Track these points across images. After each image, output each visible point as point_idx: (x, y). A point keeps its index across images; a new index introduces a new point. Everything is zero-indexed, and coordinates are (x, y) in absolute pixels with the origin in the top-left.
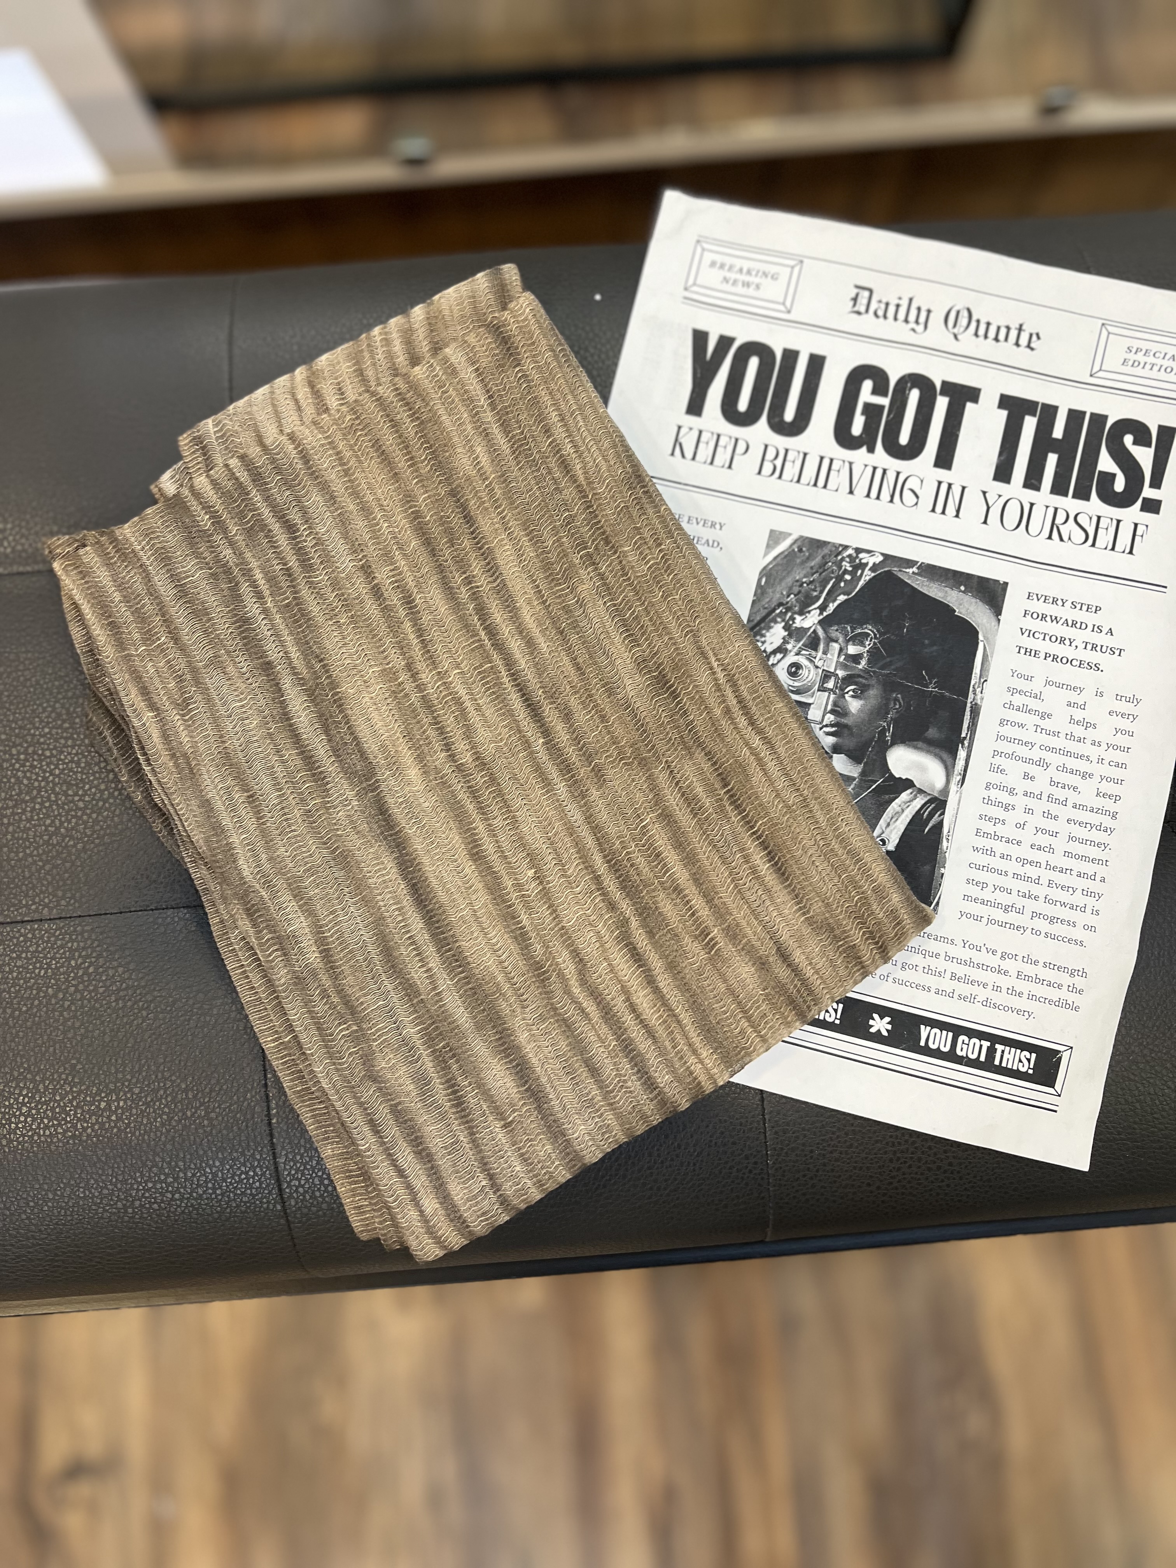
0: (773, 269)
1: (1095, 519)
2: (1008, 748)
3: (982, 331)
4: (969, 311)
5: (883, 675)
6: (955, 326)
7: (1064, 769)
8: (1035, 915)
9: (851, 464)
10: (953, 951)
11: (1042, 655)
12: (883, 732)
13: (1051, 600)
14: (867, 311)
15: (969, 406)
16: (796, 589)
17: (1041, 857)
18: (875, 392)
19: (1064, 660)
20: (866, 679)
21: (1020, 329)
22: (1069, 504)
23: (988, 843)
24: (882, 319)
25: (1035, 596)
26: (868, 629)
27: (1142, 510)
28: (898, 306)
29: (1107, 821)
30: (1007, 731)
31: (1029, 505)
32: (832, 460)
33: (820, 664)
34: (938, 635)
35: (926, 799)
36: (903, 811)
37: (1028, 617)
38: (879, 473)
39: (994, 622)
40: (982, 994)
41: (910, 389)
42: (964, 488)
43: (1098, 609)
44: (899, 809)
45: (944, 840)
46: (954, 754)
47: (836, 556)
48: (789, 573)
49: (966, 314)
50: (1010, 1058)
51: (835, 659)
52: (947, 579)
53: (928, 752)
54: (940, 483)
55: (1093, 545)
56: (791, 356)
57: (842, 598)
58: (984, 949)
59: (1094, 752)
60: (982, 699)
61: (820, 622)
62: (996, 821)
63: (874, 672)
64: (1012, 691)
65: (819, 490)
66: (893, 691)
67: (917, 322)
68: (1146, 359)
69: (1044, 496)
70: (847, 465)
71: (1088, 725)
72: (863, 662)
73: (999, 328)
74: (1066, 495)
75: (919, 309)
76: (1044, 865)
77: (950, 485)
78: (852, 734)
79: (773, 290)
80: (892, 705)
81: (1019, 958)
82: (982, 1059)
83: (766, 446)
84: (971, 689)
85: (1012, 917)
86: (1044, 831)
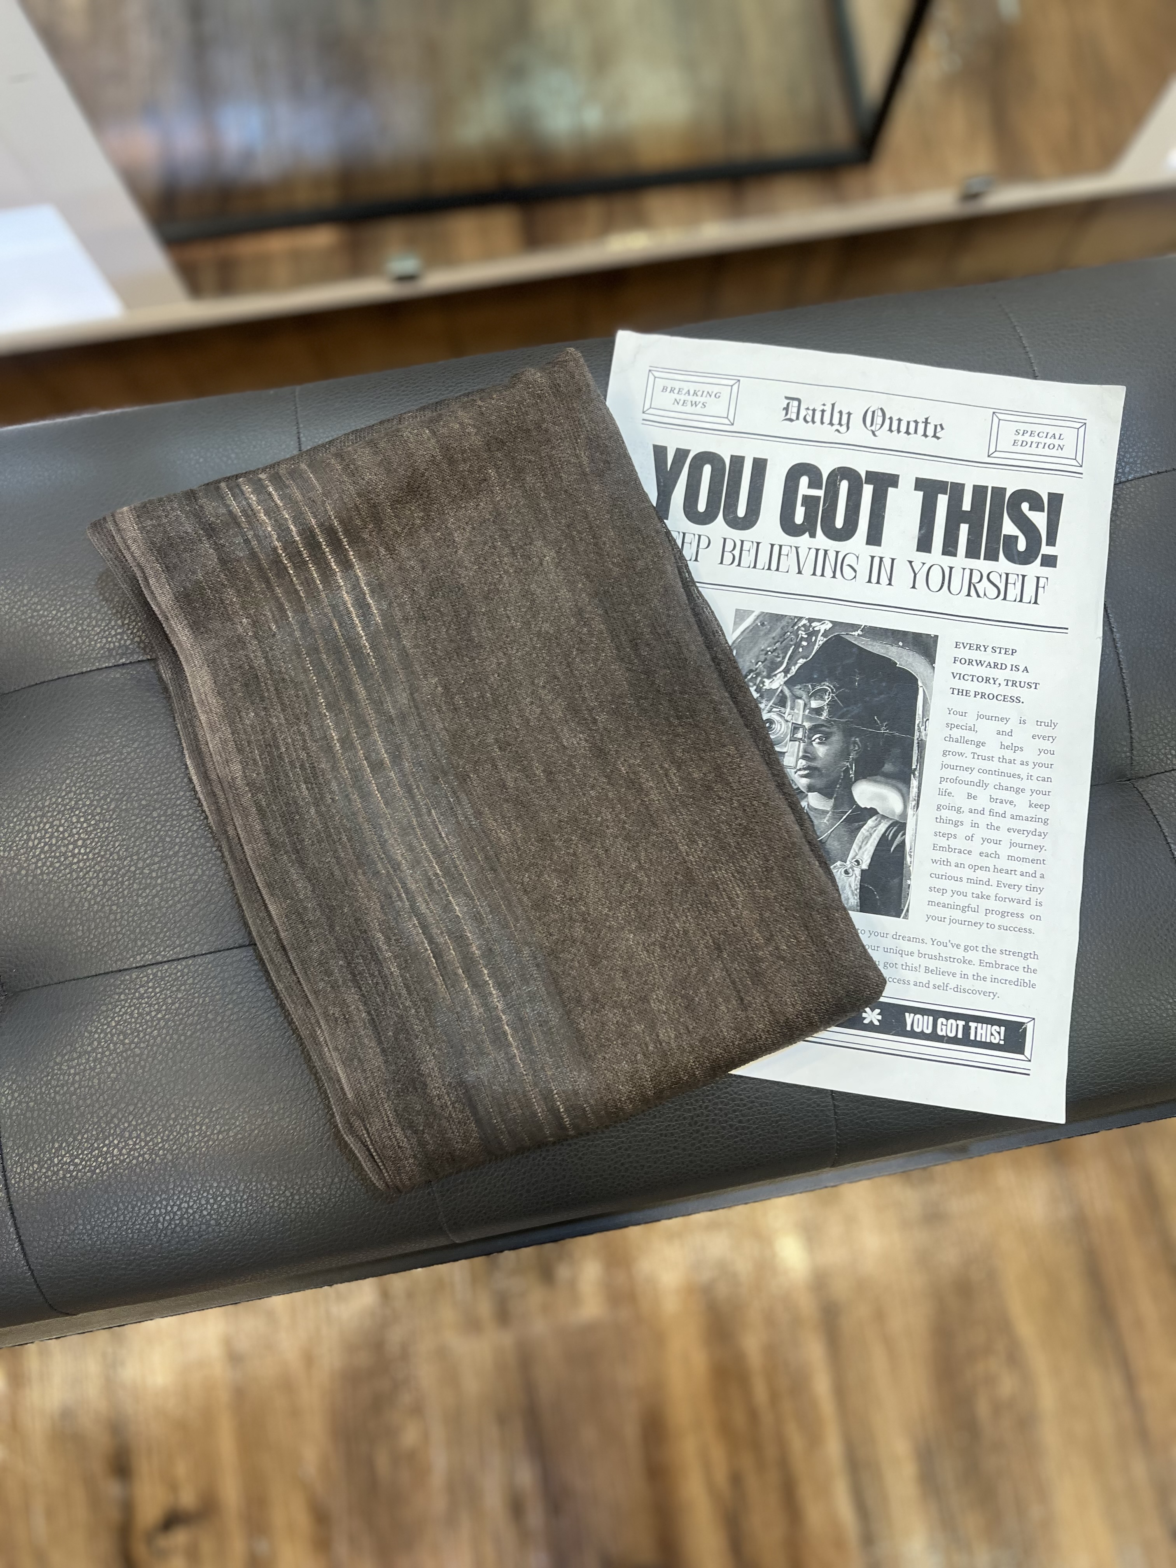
0: (715, 389)
1: (1004, 576)
2: (952, 774)
3: (895, 427)
4: (882, 409)
5: (843, 723)
6: (872, 425)
7: (1000, 787)
8: (987, 912)
9: (797, 548)
10: (924, 948)
11: (972, 694)
12: (847, 771)
13: (975, 647)
14: (798, 418)
15: (890, 490)
16: (762, 658)
17: (989, 862)
18: (810, 486)
19: (991, 697)
20: (829, 728)
21: (926, 422)
22: (982, 565)
23: (944, 855)
24: (811, 423)
25: (961, 645)
26: (826, 685)
27: (1042, 565)
28: (823, 411)
29: (1040, 827)
30: (949, 760)
31: (948, 569)
32: (781, 546)
33: (788, 718)
34: (884, 684)
35: (889, 824)
36: (871, 835)
37: (958, 663)
38: (821, 554)
39: (930, 670)
40: (953, 982)
41: (840, 481)
42: (893, 560)
43: (1014, 652)
44: (867, 834)
45: (908, 857)
46: (908, 783)
47: (793, 627)
48: (756, 643)
49: (880, 413)
50: (983, 1032)
51: (801, 713)
52: (887, 637)
53: (887, 784)
54: (873, 557)
55: (1005, 599)
56: (737, 462)
57: (801, 661)
58: (949, 945)
59: (1023, 771)
60: (926, 735)
61: (785, 683)
62: (948, 836)
63: (834, 721)
64: (950, 726)
65: (773, 573)
66: (851, 736)
67: (840, 424)
68: (1032, 439)
69: (960, 560)
70: (794, 549)
71: (1016, 749)
72: (825, 714)
73: (908, 423)
74: (979, 558)
75: (841, 412)
76: (992, 869)
77: (881, 558)
78: (821, 775)
79: (717, 407)
80: (852, 747)
81: (980, 949)
82: (960, 1036)
83: (725, 539)
84: (916, 727)
85: (969, 916)
86: (989, 841)
